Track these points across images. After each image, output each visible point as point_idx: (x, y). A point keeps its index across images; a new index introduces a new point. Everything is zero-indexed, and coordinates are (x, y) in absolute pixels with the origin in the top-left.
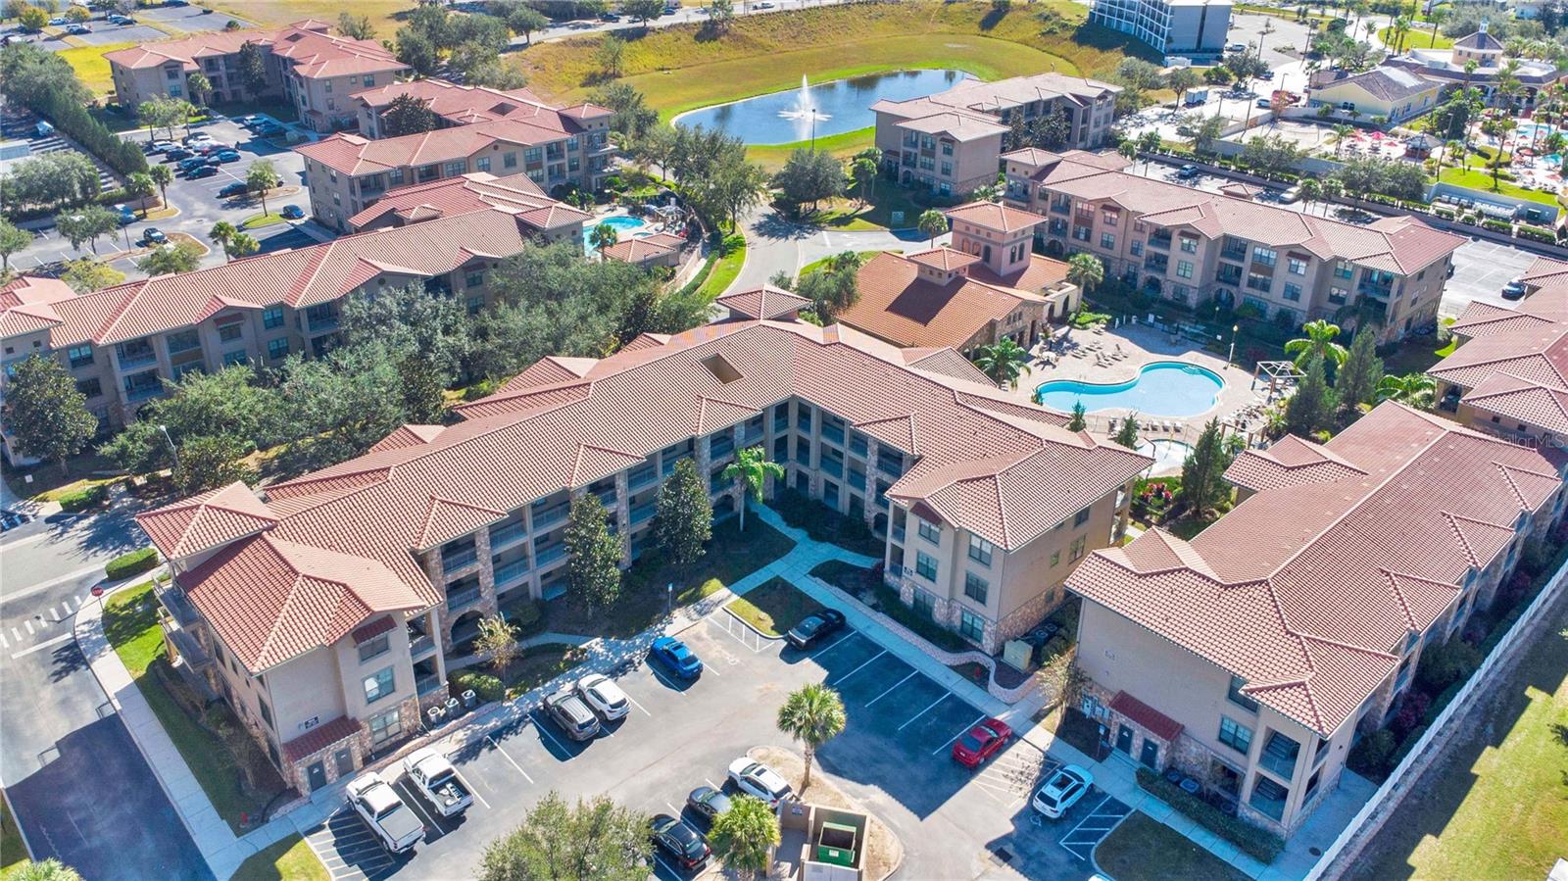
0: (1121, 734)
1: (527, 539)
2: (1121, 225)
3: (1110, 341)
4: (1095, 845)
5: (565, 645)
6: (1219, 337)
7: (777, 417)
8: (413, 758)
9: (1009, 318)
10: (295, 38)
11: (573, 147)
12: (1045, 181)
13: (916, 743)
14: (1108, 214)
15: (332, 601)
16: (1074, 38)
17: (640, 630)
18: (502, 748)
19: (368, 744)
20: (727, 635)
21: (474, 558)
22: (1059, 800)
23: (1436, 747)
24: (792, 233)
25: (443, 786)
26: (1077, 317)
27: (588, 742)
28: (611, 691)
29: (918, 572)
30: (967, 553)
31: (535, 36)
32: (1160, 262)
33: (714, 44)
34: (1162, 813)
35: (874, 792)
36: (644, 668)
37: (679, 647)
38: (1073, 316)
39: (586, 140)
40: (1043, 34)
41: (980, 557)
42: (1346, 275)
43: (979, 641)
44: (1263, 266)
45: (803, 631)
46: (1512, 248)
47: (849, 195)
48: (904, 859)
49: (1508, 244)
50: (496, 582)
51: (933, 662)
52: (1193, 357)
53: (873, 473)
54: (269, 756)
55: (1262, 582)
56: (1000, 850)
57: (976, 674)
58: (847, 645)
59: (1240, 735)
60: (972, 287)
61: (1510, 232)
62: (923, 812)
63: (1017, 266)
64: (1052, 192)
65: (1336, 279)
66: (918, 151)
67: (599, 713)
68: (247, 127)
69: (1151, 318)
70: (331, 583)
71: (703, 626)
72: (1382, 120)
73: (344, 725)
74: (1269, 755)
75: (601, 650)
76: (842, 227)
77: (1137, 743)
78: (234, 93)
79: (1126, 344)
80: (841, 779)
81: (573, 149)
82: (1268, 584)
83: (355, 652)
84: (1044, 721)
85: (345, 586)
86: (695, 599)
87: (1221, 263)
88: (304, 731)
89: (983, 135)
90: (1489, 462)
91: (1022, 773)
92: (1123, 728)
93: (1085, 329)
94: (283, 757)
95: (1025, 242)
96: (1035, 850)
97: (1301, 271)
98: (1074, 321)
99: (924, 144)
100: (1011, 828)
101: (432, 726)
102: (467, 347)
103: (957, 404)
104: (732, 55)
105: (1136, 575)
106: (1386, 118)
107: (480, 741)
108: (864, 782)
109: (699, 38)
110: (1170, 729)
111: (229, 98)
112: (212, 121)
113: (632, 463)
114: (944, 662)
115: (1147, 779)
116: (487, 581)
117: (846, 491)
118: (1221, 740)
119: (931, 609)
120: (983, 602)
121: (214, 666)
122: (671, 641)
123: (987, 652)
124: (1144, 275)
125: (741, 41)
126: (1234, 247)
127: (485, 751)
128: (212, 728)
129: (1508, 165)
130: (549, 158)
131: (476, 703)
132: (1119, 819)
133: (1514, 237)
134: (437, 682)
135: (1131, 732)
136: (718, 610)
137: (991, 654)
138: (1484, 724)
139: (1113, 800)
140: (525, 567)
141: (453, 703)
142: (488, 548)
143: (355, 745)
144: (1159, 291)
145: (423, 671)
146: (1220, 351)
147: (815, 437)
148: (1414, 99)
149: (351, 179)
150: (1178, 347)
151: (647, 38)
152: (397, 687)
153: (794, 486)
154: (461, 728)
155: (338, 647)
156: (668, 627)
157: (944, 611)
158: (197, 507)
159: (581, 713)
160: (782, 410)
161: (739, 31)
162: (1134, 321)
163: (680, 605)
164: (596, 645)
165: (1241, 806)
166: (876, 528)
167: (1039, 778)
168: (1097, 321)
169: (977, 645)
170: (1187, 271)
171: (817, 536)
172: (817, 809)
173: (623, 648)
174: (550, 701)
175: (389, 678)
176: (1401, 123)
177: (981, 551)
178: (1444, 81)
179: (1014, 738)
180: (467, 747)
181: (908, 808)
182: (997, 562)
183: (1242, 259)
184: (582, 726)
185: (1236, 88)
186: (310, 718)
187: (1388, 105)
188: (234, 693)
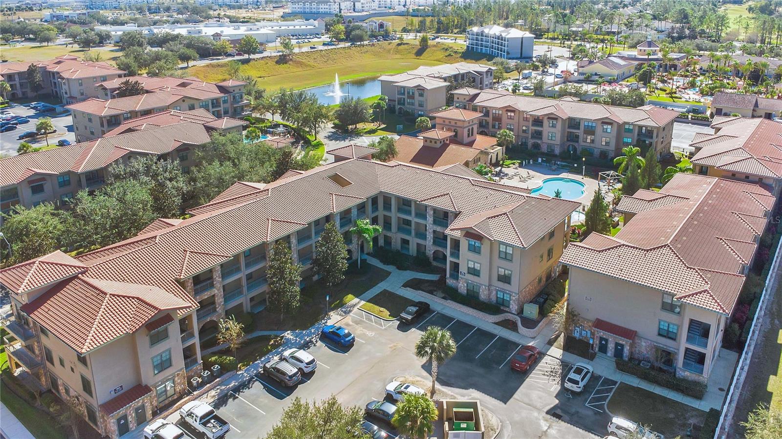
0: (600, 342)
1: (242, 275)
2: (516, 118)
3: (523, 172)
4: (606, 403)
5: (270, 336)
6: (576, 165)
7: (373, 204)
8: (186, 408)
9: (475, 161)
10: (59, 63)
11: (225, 102)
12: (475, 102)
13: (488, 364)
14: (509, 114)
15: (131, 308)
16: (461, 57)
17: (312, 324)
18: (241, 397)
19: (155, 403)
20: (364, 321)
21: (212, 286)
22: (580, 380)
23: (757, 332)
24: (347, 139)
25: (208, 421)
26: (503, 162)
27: (294, 387)
28: (305, 356)
29: (469, 273)
30: (498, 256)
31: (191, 63)
32: (538, 135)
33: (285, 65)
34: (634, 382)
35: (473, 393)
36: (319, 343)
37: (340, 328)
38: (501, 162)
39: (232, 98)
40: (446, 56)
41: (506, 257)
42: (629, 131)
43: (508, 307)
44: (590, 131)
45: (409, 313)
46: (690, 124)
47: (373, 121)
48: (502, 426)
49: (688, 123)
50: (225, 301)
51: (485, 322)
52: (564, 175)
53: (431, 226)
54: (87, 419)
55: (665, 246)
56: (554, 413)
57: (510, 325)
58: (434, 319)
59: (671, 330)
60: (452, 147)
61: (688, 118)
62: (505, 399)
63: (471, 139)
64: (480, 106)
65: (626, 133)
66: (406, 97)
67: (300, 369)
68: (32, 108)
69: (540, 160)
70: (129, 297)
71: (349, 319)
72: (614, 79)
73: (140, 390)
74: (692, 335)
75: (292, 337)
76: (372, 135)
77: (611, 346)
78: (24, 93)
79: (532, 173)
80: (452, 388)
81: (225, 103)
82: (669, 246)
83: (147, 339)
84: (555, 344)
85: (138, 298)
86: (341, 305)
87: (568, 132)
88: (114, 395)
89: (438, 86)
90: (741, 190)
91: (552, 372)
92: (601, 339)
93: (509, 167)
94: (98, 414)
95: (473, 126)
96: (573, 410)
97: (609, 130)
98: (503, 164)
99: (408, 93)
100: (557, 401)
101: (195, 389)
102: (185, 188)
103: (473, 185)
104: (295, 70)
105: (597, 251)
106: (616, 78)
107: (226, 395)
108: (466, 388)
109: (278, 62)
110: (629, 334)
111: (20, 95)
112: (12, 107)
113: (298, 228)
114: (490, 321)
115: (622, 365)
116: (220, 300)
117: (414, 241)
118: (659, 335)
119: (478, 293)
120: (509, 283)
121: (45, 367)
122: (333, 326)
123: (513, 312)
124: (531, 142)
125: (300, 64)
126: (573, 123)
127: (231, 400)
128: (45, 408)
129: (675, 93)
130: (213, 107)
131: (221, 373)
132: (613, 388)
133: (690, 119)
134: (195, 361)
135: (606, 340)
136: (355, 309)
137: (516, 313)
138: (773, 319)
139: (606, 379)
140: (241, 293)
141: (206, 373)
142: (220, 279)
143: (148, 402)
144: (539, 149)
145: (188, 354)
146: (578, 172)
147: (394, 215)
148: (625, 70)
149: (101, 118)
150: (558, 171)
151: (251, 63)
152: (174, 363)
153: (383, 245)
154: (213, 389)
155: (136, 334)
156: (328, 321)
157: (486, 292)
158: (34, 263)
159: (290, 369)
160: (374, 200)
161: (298, 59)
162: (531, 163)
163: (333, 309)
164: (288, 335)
165: (678, 370)
166: (434, 260)
167: (562, 373)
168: (514, 164)
169: (507, 309)
170: (553, 136)
171: (401, 268)
172: (447, 402)
173: (304, 335)
174: (268, 365)
175: (168, 357)
176: (623, 80)
177: (506, 253)
178: (637, 63)
179: (542, 355)
180: (218, 399)
181: (495, 398)
182: (517, 258)
183: (579, 129)
184: (291, 377)
185: (543, 71)
186: (117, 387)
187: (615, 72)
188: (60, 382)
